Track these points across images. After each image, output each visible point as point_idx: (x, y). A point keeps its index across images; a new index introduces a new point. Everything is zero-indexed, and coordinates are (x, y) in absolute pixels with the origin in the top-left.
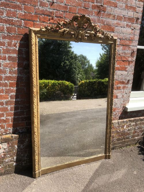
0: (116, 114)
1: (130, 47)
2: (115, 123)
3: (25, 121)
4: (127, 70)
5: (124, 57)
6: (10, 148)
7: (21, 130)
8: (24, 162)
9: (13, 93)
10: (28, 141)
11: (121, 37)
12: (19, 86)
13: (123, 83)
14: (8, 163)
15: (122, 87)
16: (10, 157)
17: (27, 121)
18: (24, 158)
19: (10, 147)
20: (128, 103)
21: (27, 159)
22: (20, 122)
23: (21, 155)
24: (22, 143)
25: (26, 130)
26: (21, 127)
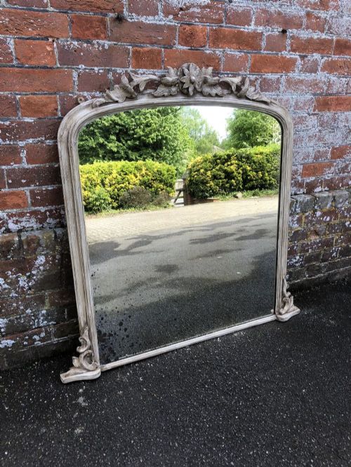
0: (347, 166)
2: (340, 197)
3: (27, 184)
7: (17, 222)
8: (38, 334)
10: (47, 261)
17: (32, 187)
18: (38, 323)
21: (49, 325)
22: (6, 190)
23: (23, 312)
24: (23, 271)
25: (33, 223)
26: (14, 211)
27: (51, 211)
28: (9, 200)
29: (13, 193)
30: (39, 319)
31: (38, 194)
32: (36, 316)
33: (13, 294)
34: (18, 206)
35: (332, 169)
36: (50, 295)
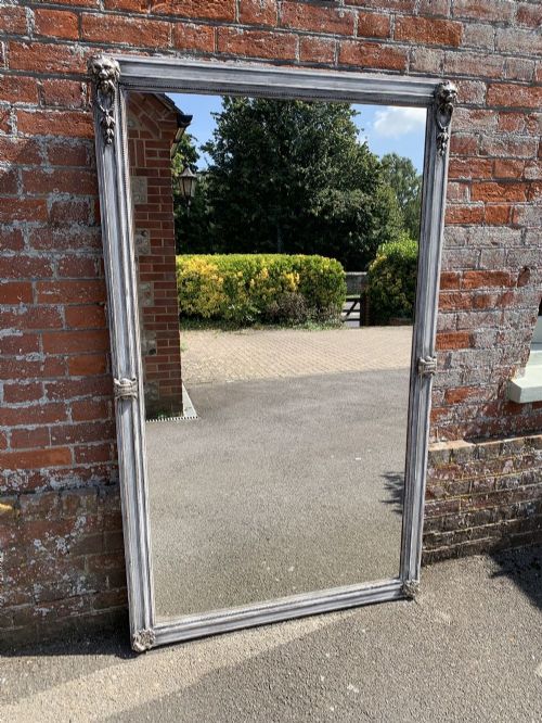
0: (470, 412)
1: (533, 118)
2: (461, 451)
3: (72, 441)
4: (519, 220)
5: (506, 163)
6: (14, 549)
7: (59, 479)
8: (75, 603)
9: (8, 330)
10: (88, 523)
11: (493, 72)
12: (36, 300)
13: (500, 278)
14: (12, 607)
15: (494, 299)
16: (18, 584)
17: (77, 443)
18: (76, 590)
19: (11, 546)
20: (523, 365)
21: (87, 594)
22: (49, 447)
23: (60, 576)
24: (61, 532)
25: (76, 481)
26: (58, 468)
27: (96, 468)
28: (51, 456)
29: (56, 450)
30: (77, 586)
31: (83, 451)
32: (73, 582)
33: (50, 557)
34: (61, 462)
35: (450, 415)
36: (90, 560)
